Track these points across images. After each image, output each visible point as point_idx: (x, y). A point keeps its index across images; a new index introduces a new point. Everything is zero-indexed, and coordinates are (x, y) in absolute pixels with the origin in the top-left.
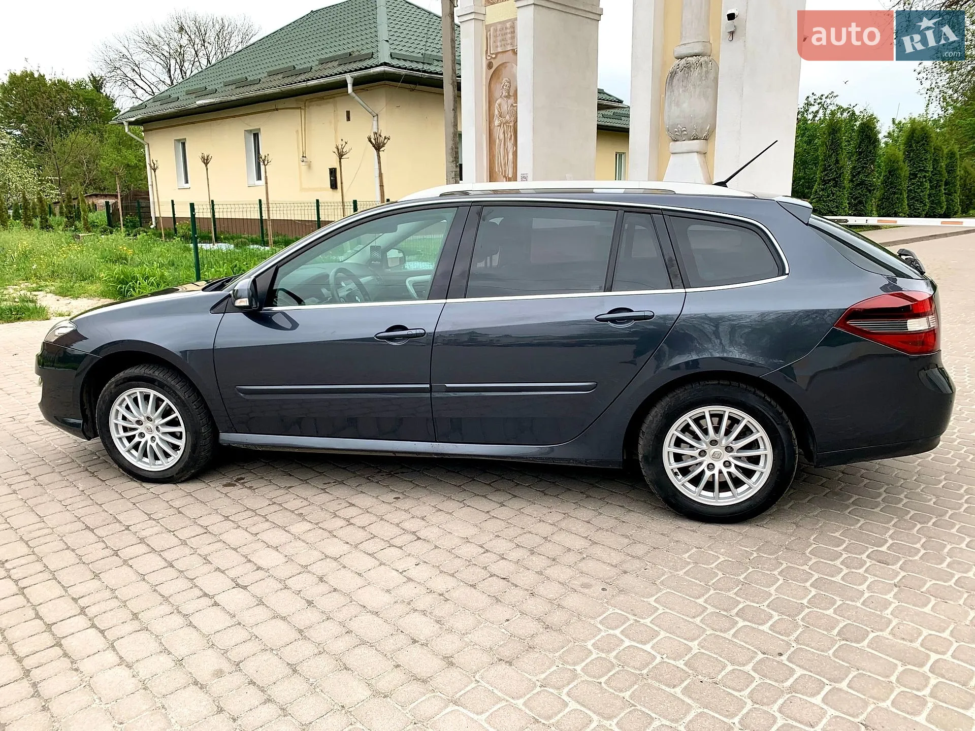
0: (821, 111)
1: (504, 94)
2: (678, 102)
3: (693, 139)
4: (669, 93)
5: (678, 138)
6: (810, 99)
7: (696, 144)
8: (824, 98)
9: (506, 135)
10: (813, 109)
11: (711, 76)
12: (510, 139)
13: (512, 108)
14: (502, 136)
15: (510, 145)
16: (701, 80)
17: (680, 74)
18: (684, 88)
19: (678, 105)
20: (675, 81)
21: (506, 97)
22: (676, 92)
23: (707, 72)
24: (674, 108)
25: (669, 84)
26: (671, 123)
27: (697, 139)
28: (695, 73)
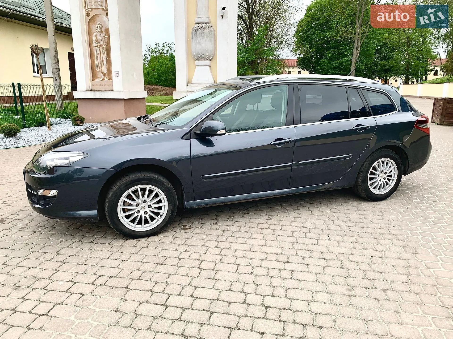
0: (169, 50)
1: (98, 30)
2: (200, 43)
3: (206, 60)
4: (195, 39)
5: (199, 59)
6: (164, 45)
7: (208, 62)
8: (170, 44)
9: (101, 52)
10: (166, 49)
11: (213, 33)
12: (104, 54)
13: (104, 38)
14: (98, 52)
15: (104, 57)
16: (209, 34)
17: (200, 31)
18: (202, 37)
19: (200, 44)
20: (198, 33)
21: (100, 32)
22: (199, 39)
23: (211, 31)
24: (198, 45)
25: (195, 34)
26: (196, 52)
27: (208, 60)
28: (207, 31)
